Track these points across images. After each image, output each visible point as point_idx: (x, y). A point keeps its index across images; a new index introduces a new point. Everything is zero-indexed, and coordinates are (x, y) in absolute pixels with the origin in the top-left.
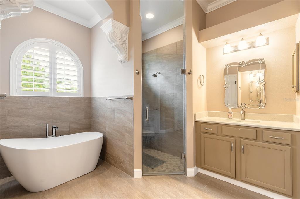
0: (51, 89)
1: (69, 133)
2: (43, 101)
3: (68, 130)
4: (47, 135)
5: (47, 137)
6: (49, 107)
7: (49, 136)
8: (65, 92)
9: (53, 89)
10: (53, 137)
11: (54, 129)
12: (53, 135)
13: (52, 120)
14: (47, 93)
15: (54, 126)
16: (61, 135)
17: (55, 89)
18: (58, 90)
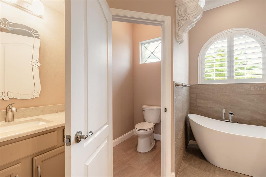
0: (228, 77)
1: (249, 123)
2: (221, 88)
3: (249, 119)
4: (224, 119)
5: (224, 120)
6: (226, 93)
7: (225, 120)
8: (245, 78)
9: (231, 76)
10: (229, 122)
11: (230, 115)
12: (229, 120)
13: (230, 106)
14: (225, 81)
15: (230, 112)
16: (237, 123)
17: (233, 77)
18: (236, 77)
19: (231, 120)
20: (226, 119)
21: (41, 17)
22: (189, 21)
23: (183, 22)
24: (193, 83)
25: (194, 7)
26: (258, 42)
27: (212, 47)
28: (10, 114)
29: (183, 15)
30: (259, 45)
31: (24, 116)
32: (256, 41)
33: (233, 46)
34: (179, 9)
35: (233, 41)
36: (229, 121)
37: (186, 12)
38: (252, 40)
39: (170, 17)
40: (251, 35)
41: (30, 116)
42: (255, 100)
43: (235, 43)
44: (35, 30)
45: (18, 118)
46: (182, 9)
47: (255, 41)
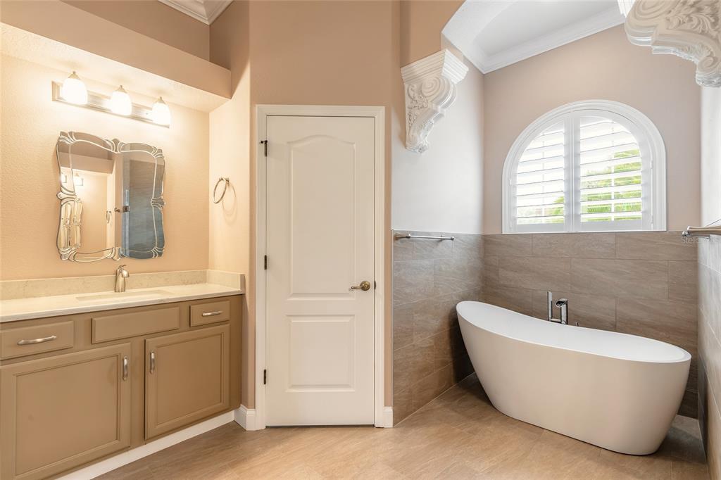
0: (566, 217)
3: (613, 319)
4: (550, 316)
5: (550, 319)
6: (563, 256)
7: (553, 319)
10: (560, 323)
13: (571, 287)
17: (578, 216)
18: (585, 218)
19: (564, 318)
20: (555, 317)
21: (168, 127)
22: (426, 109)
23: (417, 112)
24: (492, 231)
25: (433, 84)
26: (633, 132)
27: (532, 145)
28: (121, 280)
29: (417, 99)
30: (635, 141)
31: (141, 286)
32: (628, 132)
33: (577, 143)
34: (411, 87)
35: (577, 131)
36: (560, 320)
37: (421, 91)
38: (619, 128)
39: (384, 107)
40: (619, 117)
41: (148, 287)
42: (628, 271)
43: (583, 135)
44: (158, 148)
45: (132, 288)
46: (415, 86)
47: (625, 130)
